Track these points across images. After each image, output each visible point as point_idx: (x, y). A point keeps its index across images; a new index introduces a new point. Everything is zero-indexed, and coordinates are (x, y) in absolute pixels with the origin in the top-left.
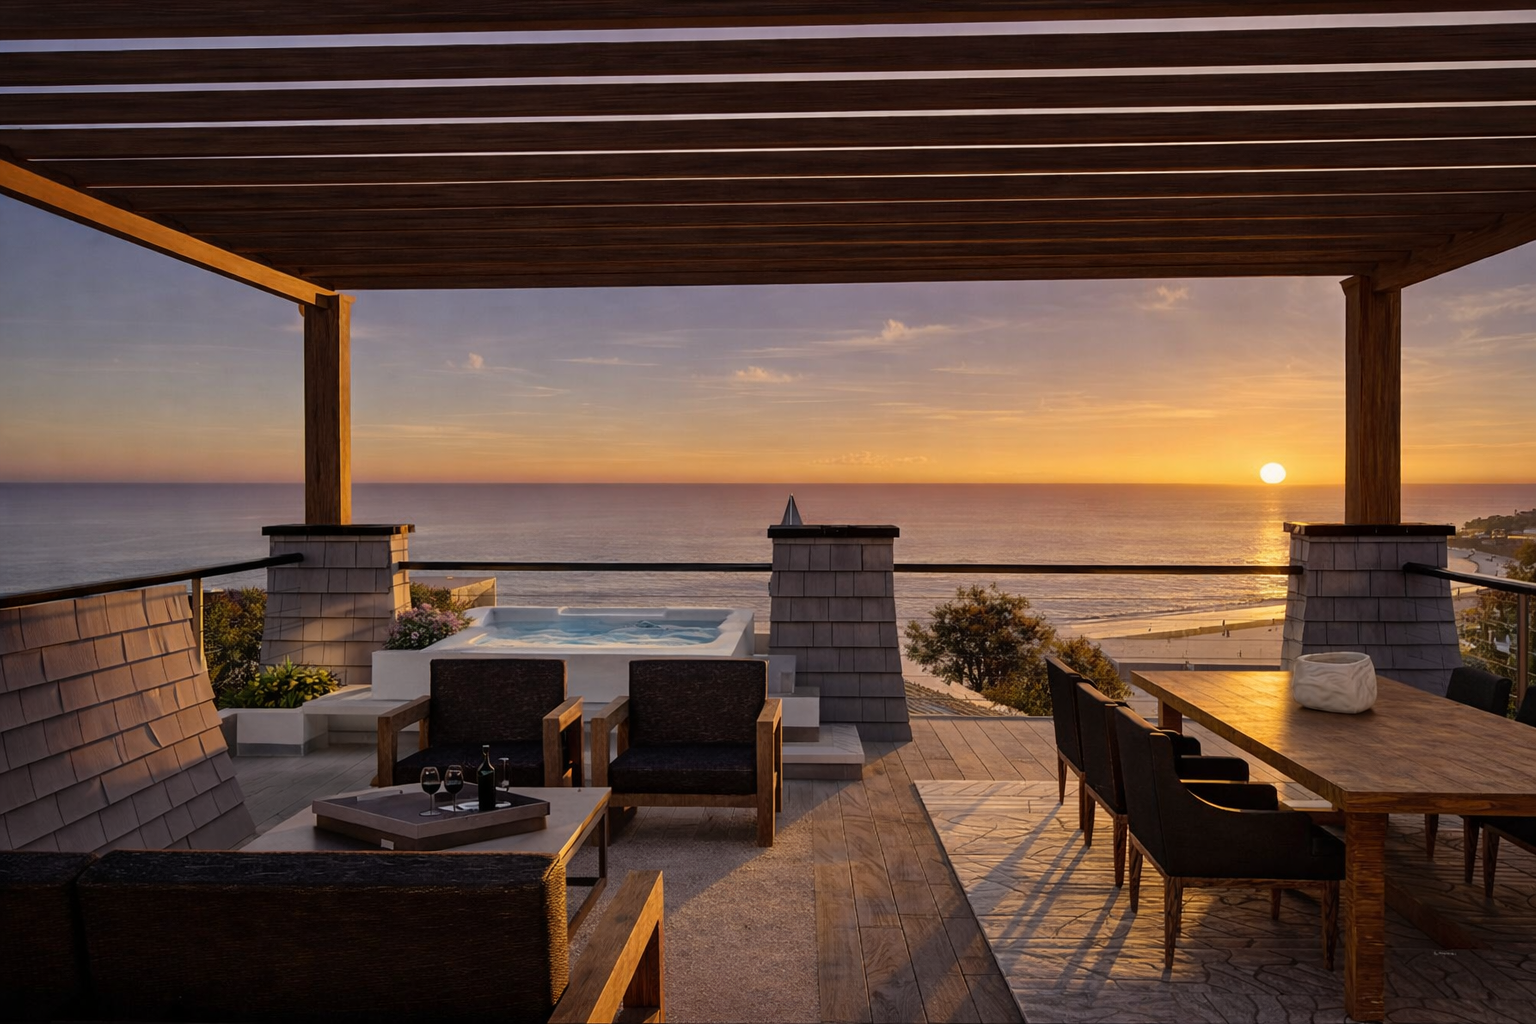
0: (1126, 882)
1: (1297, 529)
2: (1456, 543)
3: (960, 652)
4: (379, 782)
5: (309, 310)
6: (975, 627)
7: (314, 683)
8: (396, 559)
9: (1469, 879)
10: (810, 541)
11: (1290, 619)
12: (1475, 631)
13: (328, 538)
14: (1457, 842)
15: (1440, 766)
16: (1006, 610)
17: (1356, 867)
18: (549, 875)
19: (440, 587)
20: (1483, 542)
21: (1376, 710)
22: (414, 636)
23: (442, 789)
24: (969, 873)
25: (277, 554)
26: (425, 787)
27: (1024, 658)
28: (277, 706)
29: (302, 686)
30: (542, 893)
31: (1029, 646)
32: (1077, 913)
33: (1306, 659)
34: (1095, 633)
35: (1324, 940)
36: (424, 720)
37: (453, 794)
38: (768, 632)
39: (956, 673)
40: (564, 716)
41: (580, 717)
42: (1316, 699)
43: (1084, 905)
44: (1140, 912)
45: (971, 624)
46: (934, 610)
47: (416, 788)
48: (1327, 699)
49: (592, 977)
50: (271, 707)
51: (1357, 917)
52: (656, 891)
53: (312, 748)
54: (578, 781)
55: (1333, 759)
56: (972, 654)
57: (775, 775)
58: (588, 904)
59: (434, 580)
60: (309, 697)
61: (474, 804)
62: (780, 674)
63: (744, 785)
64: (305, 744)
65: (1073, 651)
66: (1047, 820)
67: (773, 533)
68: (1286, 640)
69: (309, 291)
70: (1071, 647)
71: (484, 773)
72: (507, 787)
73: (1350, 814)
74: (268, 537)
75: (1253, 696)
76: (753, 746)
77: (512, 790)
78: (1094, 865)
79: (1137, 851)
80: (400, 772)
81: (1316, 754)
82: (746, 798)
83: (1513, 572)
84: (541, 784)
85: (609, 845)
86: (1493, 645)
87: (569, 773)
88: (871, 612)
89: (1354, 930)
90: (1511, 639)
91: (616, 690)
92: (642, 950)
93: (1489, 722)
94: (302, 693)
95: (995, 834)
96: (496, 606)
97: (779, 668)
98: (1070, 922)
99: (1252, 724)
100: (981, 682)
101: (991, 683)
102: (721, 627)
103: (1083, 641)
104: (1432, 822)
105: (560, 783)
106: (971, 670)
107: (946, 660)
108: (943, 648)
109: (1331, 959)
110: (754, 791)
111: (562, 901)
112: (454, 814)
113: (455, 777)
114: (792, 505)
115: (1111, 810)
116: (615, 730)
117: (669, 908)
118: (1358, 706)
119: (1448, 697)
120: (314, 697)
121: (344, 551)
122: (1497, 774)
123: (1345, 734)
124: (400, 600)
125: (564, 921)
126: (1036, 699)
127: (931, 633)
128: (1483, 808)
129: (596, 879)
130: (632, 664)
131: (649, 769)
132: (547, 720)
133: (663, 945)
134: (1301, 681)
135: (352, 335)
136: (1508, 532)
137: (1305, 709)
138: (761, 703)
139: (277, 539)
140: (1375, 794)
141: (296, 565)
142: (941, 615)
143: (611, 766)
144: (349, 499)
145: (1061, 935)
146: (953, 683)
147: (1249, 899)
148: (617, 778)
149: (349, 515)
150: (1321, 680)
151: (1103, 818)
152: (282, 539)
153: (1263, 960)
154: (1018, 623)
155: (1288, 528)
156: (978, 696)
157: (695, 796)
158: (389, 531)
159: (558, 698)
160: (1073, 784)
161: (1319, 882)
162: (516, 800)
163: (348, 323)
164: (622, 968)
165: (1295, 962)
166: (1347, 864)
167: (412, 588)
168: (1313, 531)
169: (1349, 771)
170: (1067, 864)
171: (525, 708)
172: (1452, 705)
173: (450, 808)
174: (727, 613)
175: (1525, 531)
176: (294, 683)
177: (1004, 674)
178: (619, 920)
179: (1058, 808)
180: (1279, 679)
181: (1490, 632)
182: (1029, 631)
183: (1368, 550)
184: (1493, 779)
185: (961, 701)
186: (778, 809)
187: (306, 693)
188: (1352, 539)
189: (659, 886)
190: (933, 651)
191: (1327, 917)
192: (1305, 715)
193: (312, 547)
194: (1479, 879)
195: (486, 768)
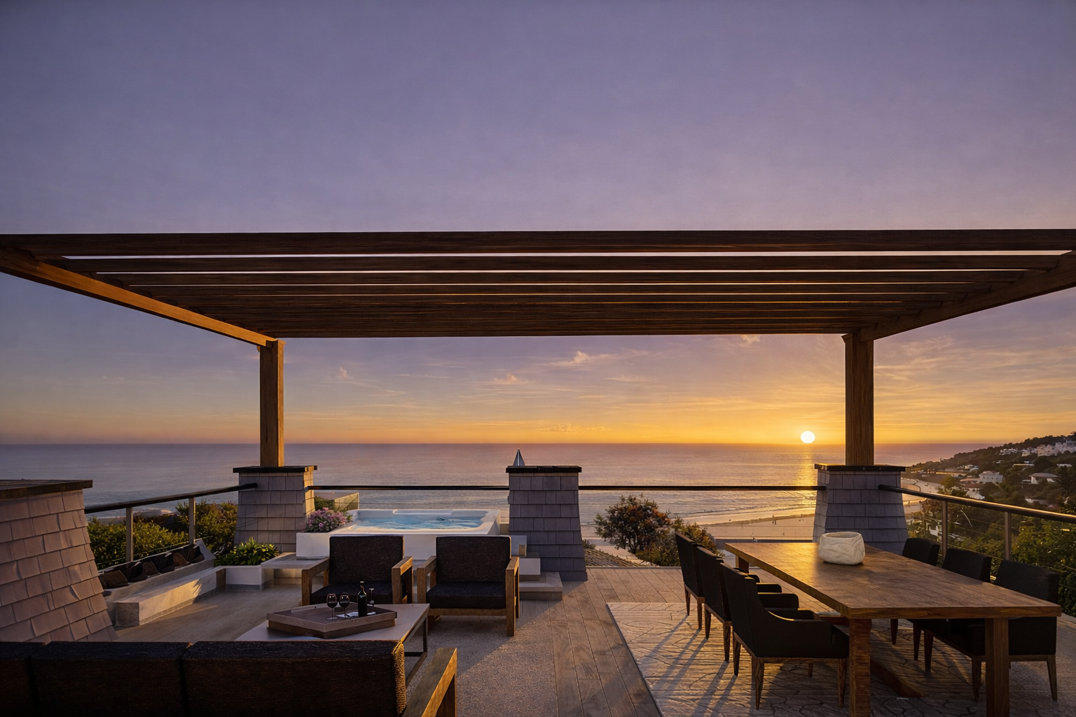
0: (731, 658)
1: (822, 468)
2: (906, 476)
3: (624, 532)
4: (304, 603)
5: (262, 349)
6: (632, 518)
7: (266, 552)
8: (306, 486)
9: (916, 657)
10: (532, 474)
11: (817, 514)
12: (919, 523)
13: (270, 474)
14: (908, 636)
15: (900, 593)
16: (649, 509)
17: (855, 648)
18: (396, 651)
19: (329, 499)
20: (923, 476)
21: (864, 563)
22: (321, 525)
23: (338, 605)
24: (638, 653)
25: (243, 484)
26: (329, 605)
27: (659, 535)
28: (246, 564)
29: (260, 553)
30: (392, 660)
31: (662, 529)
32: (701, 676)
33: (827, 536)
34: (701, 521)
35: (839, 691)
36: (327, 571)
37: (344, 608)
38: (508, 523)
39: (622, 544)
40: (403, 567)
41: (411, 568)
42: (832, 557)
43: (703, 671)
44: (739, 675)
45: (630, 516)
46: (608, 508)
47: (325, 605)
48: (838, 557)
49: (420, 702)
50: (243, 565)
51: (856, 676)
52: (453, 659)
53: (266, 586)
54: (410, 601)
55: (842, 590)
56: (630, 532)
57: (515, 598)
58: (417, 667)
59: (327, 495)
60: (264, 559)
61: (356, 613)
62: (518, 546)
63: (500, 604)
64: (262, 585)
65: (690, 531)
66: (681, 623)
67: (509, 470)
68: (816, 526)
69: (263, 339)
70: (688, 528)
71: (361, 597)
72: (373, 604)
73: (852, 620)
74: (238, 474)
75: (796, 556)
76: (504, 583)
77: (375, 606)
78: (710, 649)
79: (738, 642)
80: (313, 599)
81: (832, 588)
82: (499, 611)
83: (941, 491)
84: (391, 603)
85: (429, 634)
86: (929, 532)
87: (406, 597)
88: (566, 512)
89: (854, 683)
90: (939, 528)
91: (430, 552)
92: (446, 689)
93: (928, 569)
94: (260, 557)
95: (653, 631)
96: (359, 509)
97: (518, 543)
98: (696, 681)
99: (797, 572)
100: (636, 548)
101: (641, 549)
102: (482, 519)
103: (696, 527)
104: (895, 624)
105: (401, 602)
106: (630, 542)
107: (616, 537)
108: (615, 530)
109: (843, 701)
110: (505, 607)
111: (403, 665)
112: (345, 619)
113: (345, 598)
114: (519, 455)
115: (721, 619)
116: (429, 575)
117: (460, 669)
118: (855, 560)
119: (903, 555)
120: (267, 560)
121: (280, 481)
122: (931, 597)
123: (848, 576)
124: (310, 507)
125: (403, 676)
126: (667, 557)
127: (608, 521)
128: (924, 616)
129: (422, 653)
130: (437, 538)
131: (447, 595)
132: (394, 569)
133: (457, 687)
134: (824, 547)
135: (284, 362)
136: (936, 470)
137: (826, 563)
138: (508, 560)
139: (243, 475)
140: (866, 609)
141: (254, 489)
142: (612, 512)
143: (427, 593)
144: (283, 452)
145: (692, 688)
146: (620, 549)
147: (796, 668)
148: (432, 599)
149: (282, 462)
150: (835, 547)
151: (717, 623)
152: (246, 475)
153: (805, 702)
154: (656, 516)
155: (817, 467)
156: (634, 557)
157: (473, 610)
158: (301, 470)
159: (399, 557)
160: (694, 604)
161: (835, 660)
162: (378, 611)
163: (282, 356)
164: (435, 698)
165: (822, 703)
166: (850, 647)
167: (315, 499)
168: (831, 468)
169: (851, 597)
170: (694, 648)
171: (382, 563)
172: (906, 559)
173: (343, 616)
174: (486, 512)
175: (946, 470)
176: (255, 552)
177: (648, 544)
178: (433, 673)
179: (686, 618)
180: (810, 547)
181: (927, 524)
182: (662, 520)
183: (860, 479)
184: (929, 600)
185: (624, 560)
186: (517, 617)
187: (262, 557)
188: (852, 473)
189: (454, 657)
190: (610, 531)
191: (840, 678)
192: (826, 566)
193: (263, 479)
194: (922, 658)
195: (362, 594)
